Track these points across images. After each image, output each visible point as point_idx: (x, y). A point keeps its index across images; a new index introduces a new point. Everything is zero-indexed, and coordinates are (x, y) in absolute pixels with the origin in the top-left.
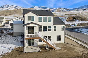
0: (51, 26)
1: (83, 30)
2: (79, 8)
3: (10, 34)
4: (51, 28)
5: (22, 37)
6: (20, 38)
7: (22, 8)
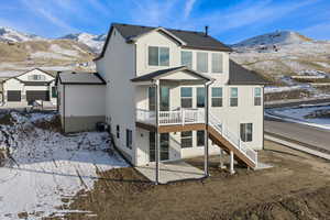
0: (221, 89)
1: (287, 113)
2: (242, 45)
3: (43, 125)
4: (221, 94)
5: (102, 134)
6: (94, 137)
7: (26, 39)
